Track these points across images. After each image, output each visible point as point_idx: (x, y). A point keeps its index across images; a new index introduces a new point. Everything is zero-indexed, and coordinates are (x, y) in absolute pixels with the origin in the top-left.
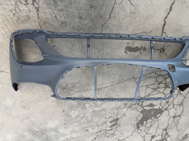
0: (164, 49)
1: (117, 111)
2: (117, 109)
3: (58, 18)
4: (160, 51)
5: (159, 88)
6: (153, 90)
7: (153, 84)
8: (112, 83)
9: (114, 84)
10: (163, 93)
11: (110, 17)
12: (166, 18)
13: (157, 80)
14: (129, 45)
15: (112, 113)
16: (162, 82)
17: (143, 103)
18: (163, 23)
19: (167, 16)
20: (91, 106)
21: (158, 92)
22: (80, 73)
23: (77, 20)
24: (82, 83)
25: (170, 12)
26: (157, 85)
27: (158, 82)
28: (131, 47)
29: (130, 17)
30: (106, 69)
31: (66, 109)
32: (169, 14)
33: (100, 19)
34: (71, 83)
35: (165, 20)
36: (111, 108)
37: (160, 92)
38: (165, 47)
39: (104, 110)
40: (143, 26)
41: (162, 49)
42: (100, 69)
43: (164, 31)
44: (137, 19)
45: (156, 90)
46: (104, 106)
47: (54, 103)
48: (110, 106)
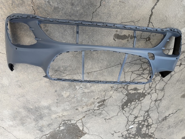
0: (149, 38)
1: (104, 93)
2: (104, 91)
3: (51, 3)
4: (146, 40)
5: (144, 74)
6: (137, 76)
7: (138, 70)
8: (101, 67)
9: (102, 69)
10: (146, 78)
11: (101, 5)
12: (153, 8)
13: (141, 67)
14: (118, 33)
15: (100, 94)
16: (146, 68)
17: (128, 87)
18: (150, 13)
19: (154, 6)
20: (81, 88)
21: (142, 78)
22: (71, 57)
23: (69, 6)
24: (73, 67)
25: (157, 2)
26: (142, 71)
27: (142, 68)
28: (119, 35)
29: (119, 6)
30: (96, 55)
31: (58, 89)
32: (156, 4)
33: (90, 7)
34: (63, 66)
35: (152, 10)
36: (99, 90)
37: (144, 78)
38: (150, 36)
39: (93, 92)
40: (131, 16)
41: (148, 38)
42: (90, 54)
43: (151, 21)
44: (126, 8)
45: (140, 76)
46: (93, 88)
47: (47, 84)
48: (98, 88)
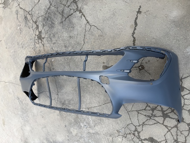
4: (139, 69)
5: (155, 116)
6: (147, 118)
7: (145, 109)
10: (163, 124)
11: (84, 43)
12: (134, 33)
13: (148, 105)
14: (105, 64)
16: (156, 108)
20: (85, 126)
21: (155, 122)
25: (136, 27)
26: (151, 112)
27: (149, 107)
29: (99, 40)
33: (77, 45)
35: (133, 36)
37: (158, 122)
41: (141, 66)
45: (151, 118)
